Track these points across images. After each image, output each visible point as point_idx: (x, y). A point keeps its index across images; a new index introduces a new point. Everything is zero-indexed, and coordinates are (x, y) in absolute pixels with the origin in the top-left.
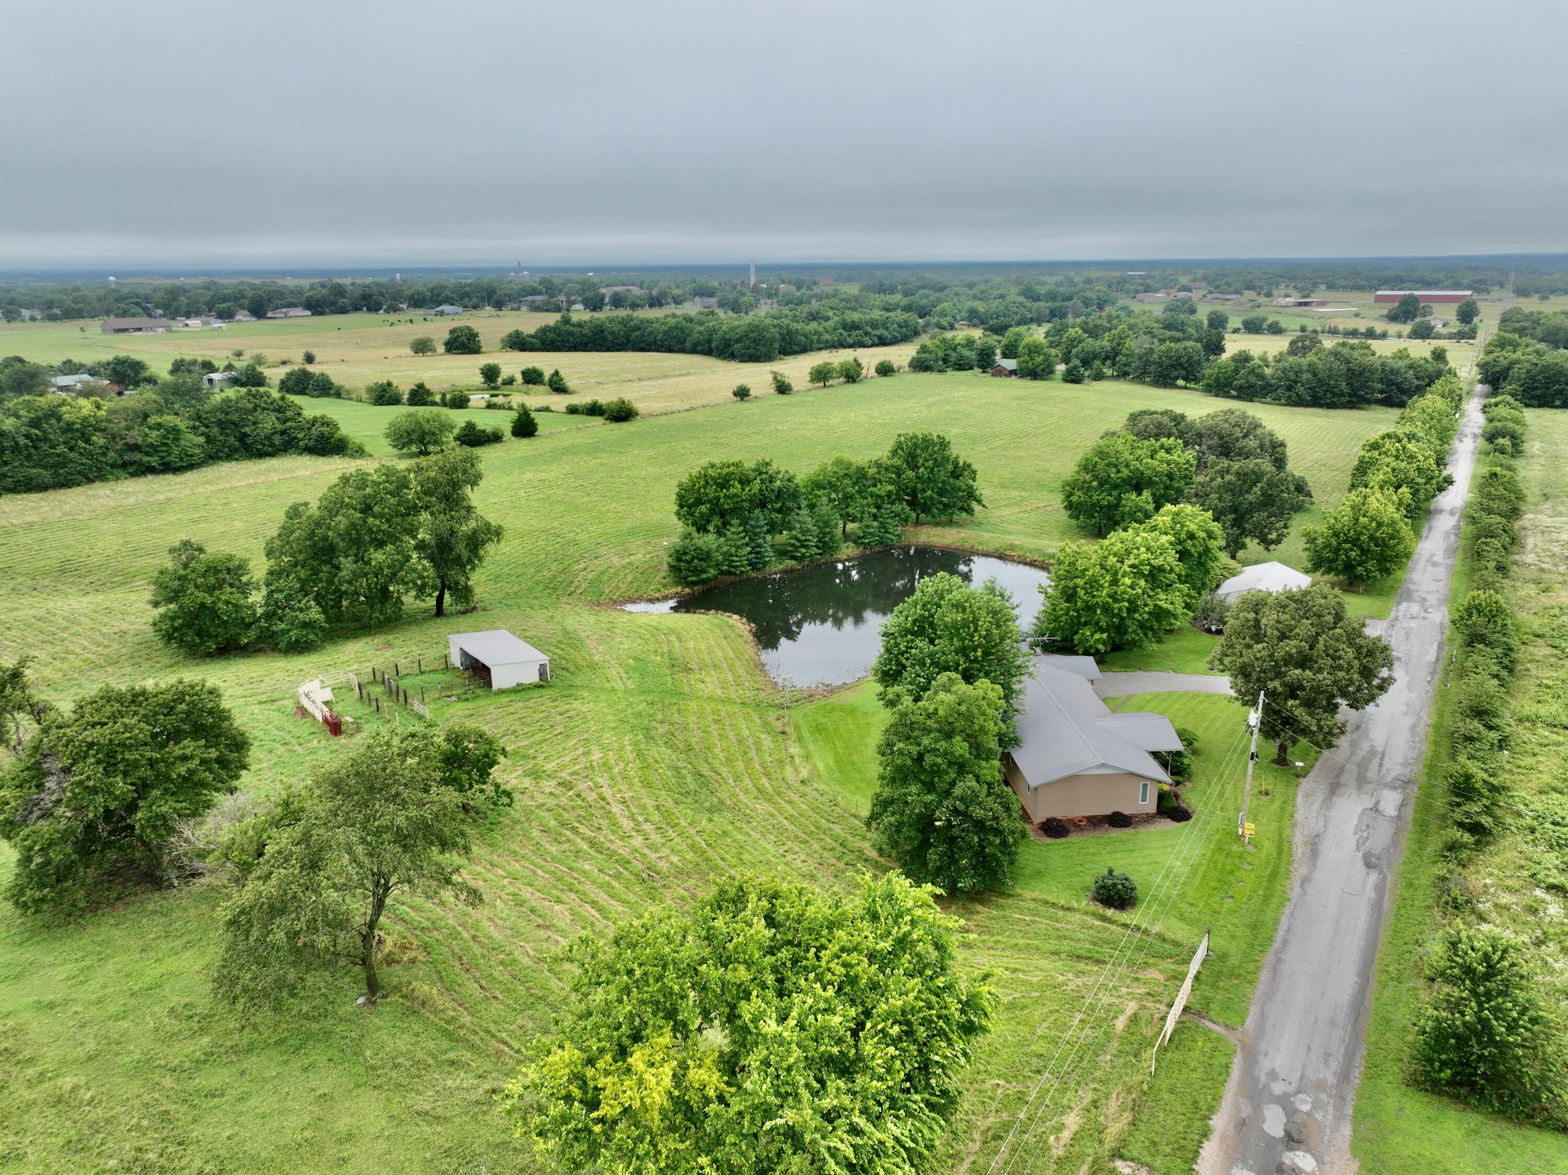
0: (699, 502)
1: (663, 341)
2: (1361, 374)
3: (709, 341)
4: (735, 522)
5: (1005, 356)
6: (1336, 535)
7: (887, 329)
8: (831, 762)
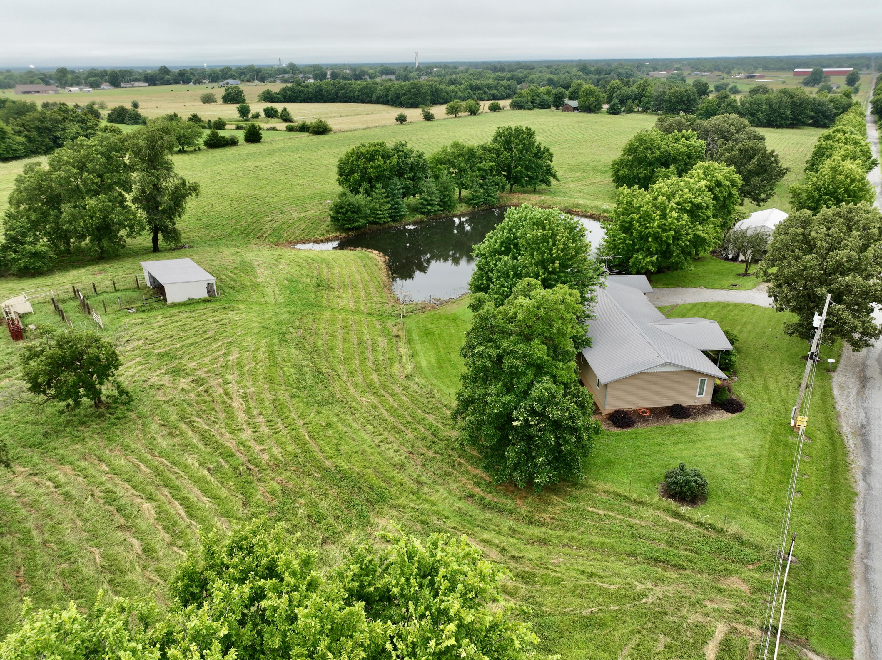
1: (358, 96)
2: (800, 105)
3: (387, 96)
4: (378, 185)
5: (571, 99)
6: (818, 189)
7: (498, 90)
8: (433, 360)
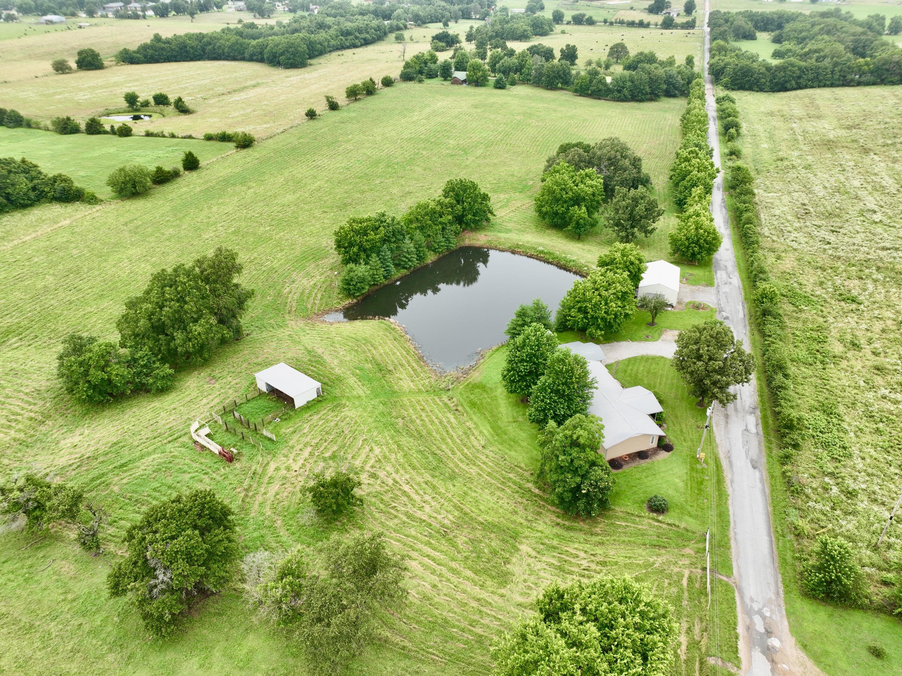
0: (351, 245)
3: (261, 53)
4: (374, 255)
5: (457, 69)
6: (688, 239)
